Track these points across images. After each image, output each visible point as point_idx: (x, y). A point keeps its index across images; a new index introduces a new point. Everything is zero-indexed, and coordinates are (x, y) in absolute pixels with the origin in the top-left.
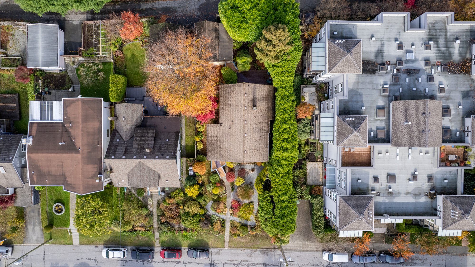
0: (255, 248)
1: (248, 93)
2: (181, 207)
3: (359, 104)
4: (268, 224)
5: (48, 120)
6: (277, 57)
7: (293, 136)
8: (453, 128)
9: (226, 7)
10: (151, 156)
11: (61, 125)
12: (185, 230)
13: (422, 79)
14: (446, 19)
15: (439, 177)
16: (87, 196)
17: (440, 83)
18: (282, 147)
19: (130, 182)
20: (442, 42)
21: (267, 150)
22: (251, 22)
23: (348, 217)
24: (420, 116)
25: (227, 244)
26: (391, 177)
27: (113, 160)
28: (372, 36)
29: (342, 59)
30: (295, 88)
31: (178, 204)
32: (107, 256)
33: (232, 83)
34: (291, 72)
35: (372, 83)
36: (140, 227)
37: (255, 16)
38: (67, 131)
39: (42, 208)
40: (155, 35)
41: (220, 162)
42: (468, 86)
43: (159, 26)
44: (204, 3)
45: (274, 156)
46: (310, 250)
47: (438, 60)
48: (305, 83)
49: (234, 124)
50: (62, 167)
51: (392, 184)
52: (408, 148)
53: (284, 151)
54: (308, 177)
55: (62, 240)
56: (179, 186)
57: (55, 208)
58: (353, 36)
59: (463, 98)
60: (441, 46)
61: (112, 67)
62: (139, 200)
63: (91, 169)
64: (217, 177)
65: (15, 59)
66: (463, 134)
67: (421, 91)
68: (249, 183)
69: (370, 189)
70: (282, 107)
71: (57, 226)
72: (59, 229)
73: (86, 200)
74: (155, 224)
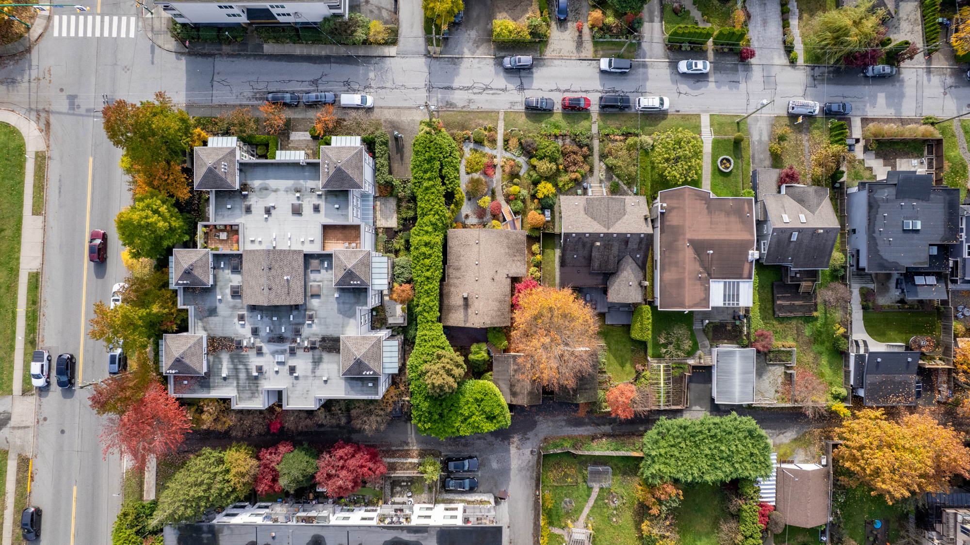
0: (464, 112)
1: (474, 315)
2: (561, 167)
3: (341, 301)
4: (448, 148)
5: (730, 282)
6: (439, 357)
7: (418, 261)
8: (228, 272)
9: (501, 418)
10: (595, 236)
11: (713, 276)
12: (556, 137)
13: (265, 331)
14: (238, 403)
15: (238, 212)
16: (683, 184)
17: (243, 326)
18: (432, 248)
19: (622, 204)
20: (243, 375)
21: (450, 244)
22: (471, 400)
23: (353, 164)
24: (274, 287)
25: (501, 116)
26: (297, 211)
27: (641, 232)
28: (326, 382)
29: (366, 352)
30: (415, 322)
31: (566, 171)
32: (662, 100)
33: (495, 328)
34: (422, 341)
35: (326, 325)
36: (616, 141)
37: (466, 407)
38: (705, 268)
39: (748, 164)
40: (590, 389)
41: (509, 229)
42: (210, 322)
43: (585, 399)
44: (529, 431)
45: (441, 236)
46: (390, 108)
47: (246, 353)
48: (401, 329)
49: (491, 277)
50: (711, 223)
51: (296, 202)
52: (277, 248)
53: (429, 243)
54: (395, 208)
55: (724, 120)
56: (562, 198)
57: (730, 164)
58: (349, 381)
59: (216, 308)
60: (244, 370)
61: (650, 351)
62: (618, 176)
63: (673, 219)
64: (514, 208)
65: (775, 360)
66: (216, 265)
67: (267, 317)
68: (472, 200)
69: (323, 197)
70: (432, 298)
71: (729, 140)
72: (726, 137)
73: (685, 177)
74: (596, 144)
